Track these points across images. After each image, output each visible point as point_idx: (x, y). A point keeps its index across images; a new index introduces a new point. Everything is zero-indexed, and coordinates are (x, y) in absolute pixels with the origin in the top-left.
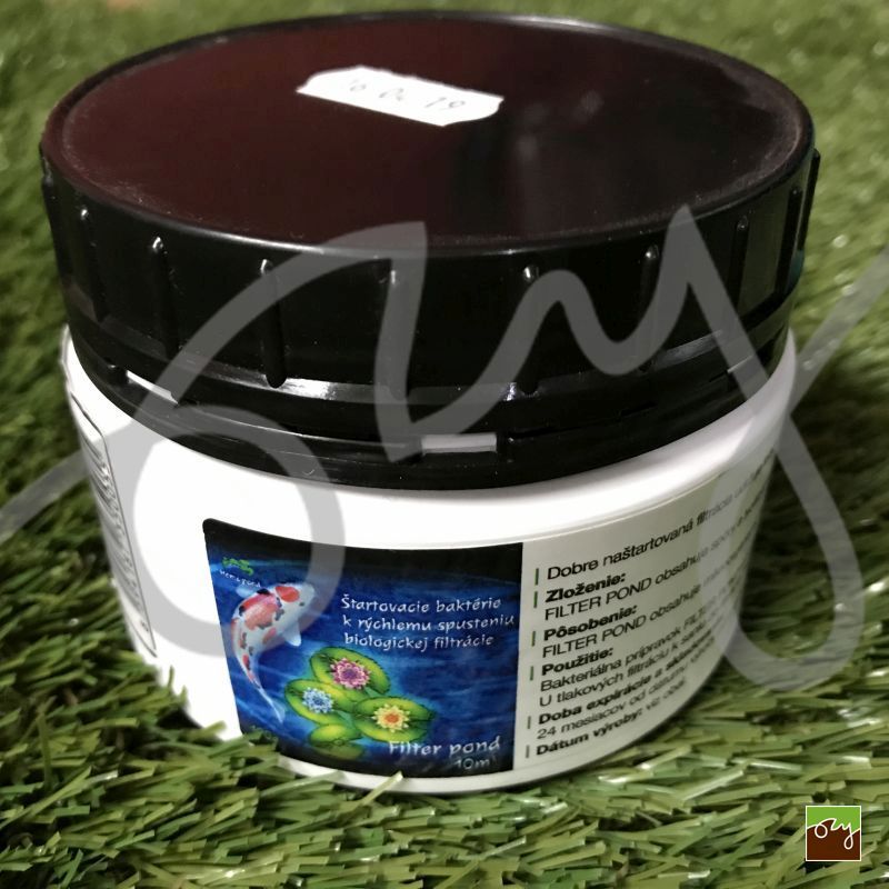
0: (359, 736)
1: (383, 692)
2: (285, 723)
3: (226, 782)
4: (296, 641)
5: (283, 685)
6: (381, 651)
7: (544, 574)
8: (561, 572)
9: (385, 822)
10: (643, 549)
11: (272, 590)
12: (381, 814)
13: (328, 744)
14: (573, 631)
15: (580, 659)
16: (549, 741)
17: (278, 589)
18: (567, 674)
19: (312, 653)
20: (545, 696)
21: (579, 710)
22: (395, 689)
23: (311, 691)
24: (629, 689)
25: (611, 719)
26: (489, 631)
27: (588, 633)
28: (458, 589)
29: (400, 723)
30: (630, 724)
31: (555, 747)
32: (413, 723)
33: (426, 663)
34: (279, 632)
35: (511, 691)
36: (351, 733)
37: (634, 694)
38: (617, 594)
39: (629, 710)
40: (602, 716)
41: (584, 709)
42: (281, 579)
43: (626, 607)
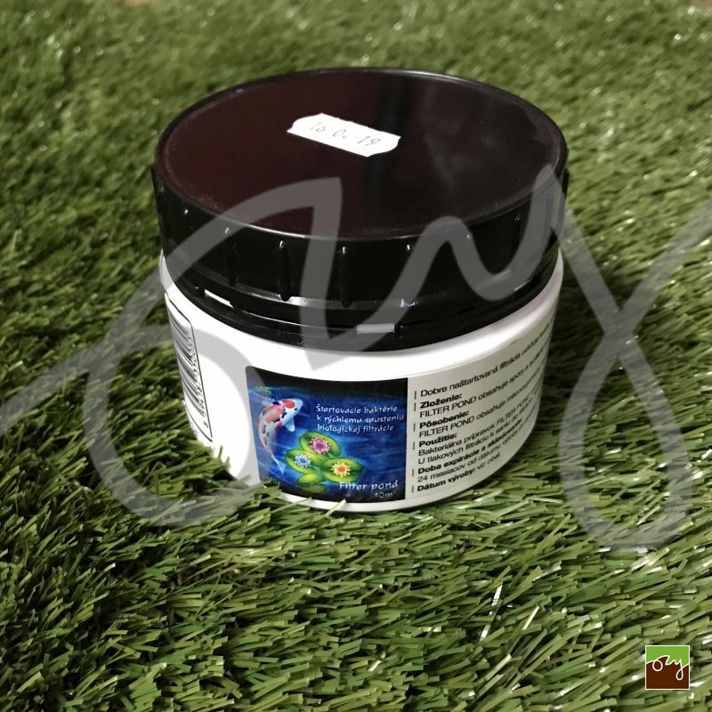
0: (324, 479)
1: (337, 455)
2: (285, 474)
3: (253, 506)
4: (292, 428)
5: (285, 452)
6: (336, 434)
7: (419, 394)
8: (427, 393)
9: (337, 526)
10: (471, 381)
11: (281, 402)
12: (334, 522)
13: (307, 485)
14: (435, 423)
15: (439, 439)
16: (424, 483)
17: (284, 402)
18: (433, 446)
19: (300, 435)
20: (421, 458)
21: (439, 467)
22: (343, 454)
23: (299, 455)
24: (467, 457)
25: (458, 473)
26: (391, 423)
27: (443, 425)
28: (375, 401)
29: (345, 472)
30: (468, 476)
31: (427, 487)
32: (352, 472)
33: (359, 439)
34: (283, 424)
35: (403, 455)
36: (320, 478)
37: (470, 459)
38: (458, 405)
39: (468, 468)
40: (452, 471)
41: (442, 466)
42: (285, 396)
43: (463, 412)
